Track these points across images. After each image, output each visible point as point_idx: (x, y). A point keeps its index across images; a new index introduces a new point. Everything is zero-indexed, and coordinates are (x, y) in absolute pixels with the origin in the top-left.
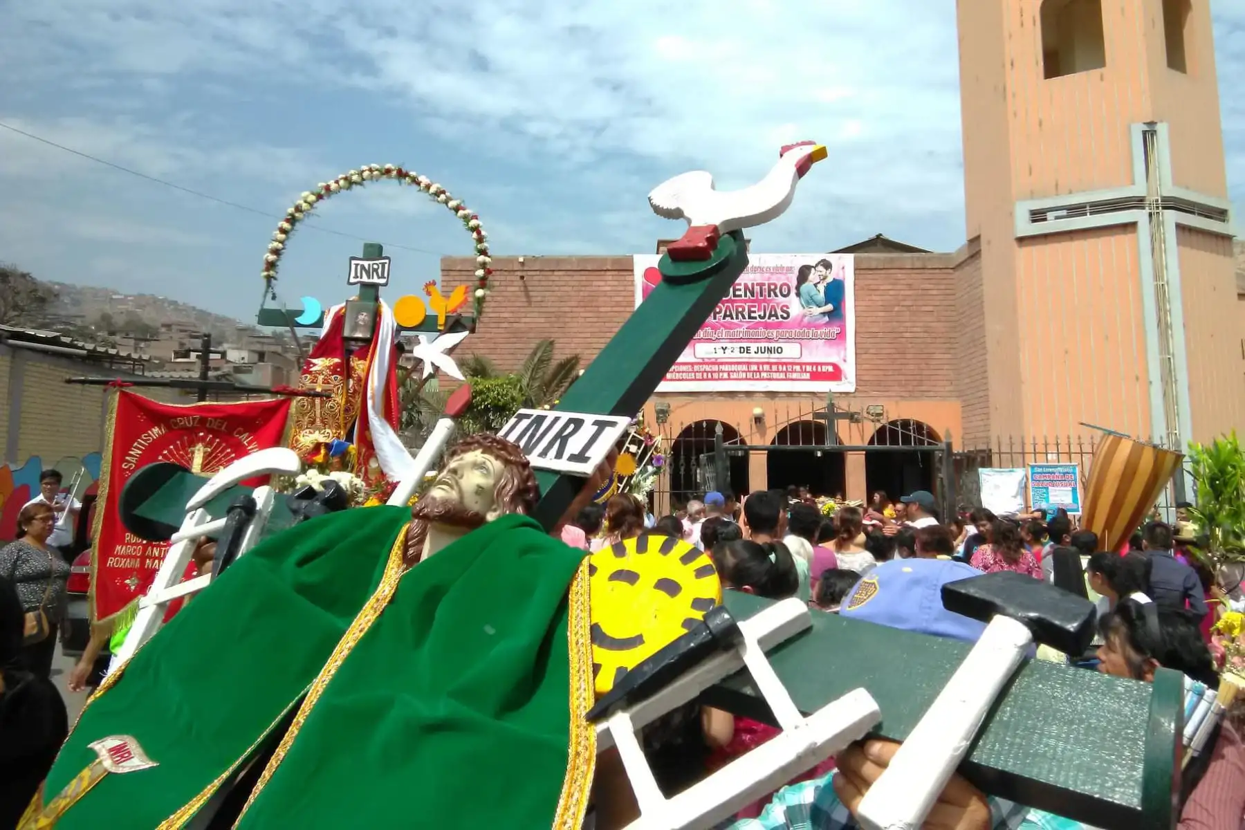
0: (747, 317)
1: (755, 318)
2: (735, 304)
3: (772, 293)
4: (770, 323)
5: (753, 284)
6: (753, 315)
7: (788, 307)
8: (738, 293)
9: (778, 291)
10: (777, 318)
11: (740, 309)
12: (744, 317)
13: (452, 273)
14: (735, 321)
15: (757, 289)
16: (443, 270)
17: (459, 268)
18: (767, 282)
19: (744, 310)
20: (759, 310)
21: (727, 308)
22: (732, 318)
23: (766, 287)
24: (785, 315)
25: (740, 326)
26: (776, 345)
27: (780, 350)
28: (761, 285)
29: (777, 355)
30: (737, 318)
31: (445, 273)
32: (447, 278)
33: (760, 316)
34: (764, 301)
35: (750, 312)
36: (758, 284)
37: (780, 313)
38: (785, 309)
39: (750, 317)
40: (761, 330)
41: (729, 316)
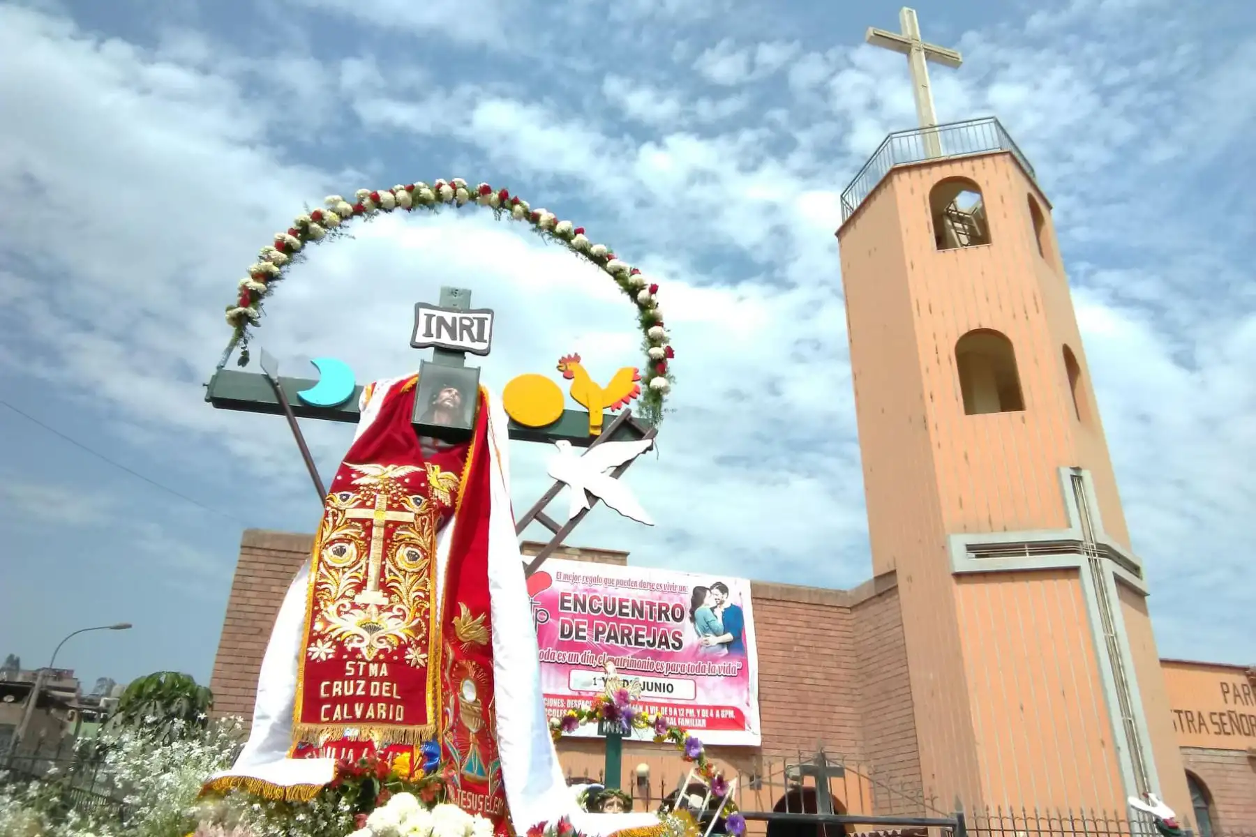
0: (633, 642)
1: (642, 644)
2: (621, 624)
3: (663, 615)
4: (660, 652)
5: (642, 603)
6: (640, 640)
7: (680, 635)
8: (624, 611)
9: (669, 613)
10: (668, 647)
11: (626, 631)
12: (630, 643)
13: (255, 551)
14: (619, 645)
15: (646, 608)
16: (243, 547)
17: (266, 545)
18: (657, 602)
19: (630, 633)
20: (648, 634)
21: (613, 627)
22: (617, 642)
23: (657, 608)
24: (677, 644)
25: (624, 652)
26: (666, 681)
27: (670, 688)
28: (652, 604)
29: (666, 694)
30: (622, 642)
31: (247, 550)
32: (247, 558)
33: (648, 642)
34: (654, 624)
35: (637, 636)
36: (648, 603)
37: (671, 641)
38: (677, 636)
39: (637, 643)
40: (649, 660)
41: (612, 638)
